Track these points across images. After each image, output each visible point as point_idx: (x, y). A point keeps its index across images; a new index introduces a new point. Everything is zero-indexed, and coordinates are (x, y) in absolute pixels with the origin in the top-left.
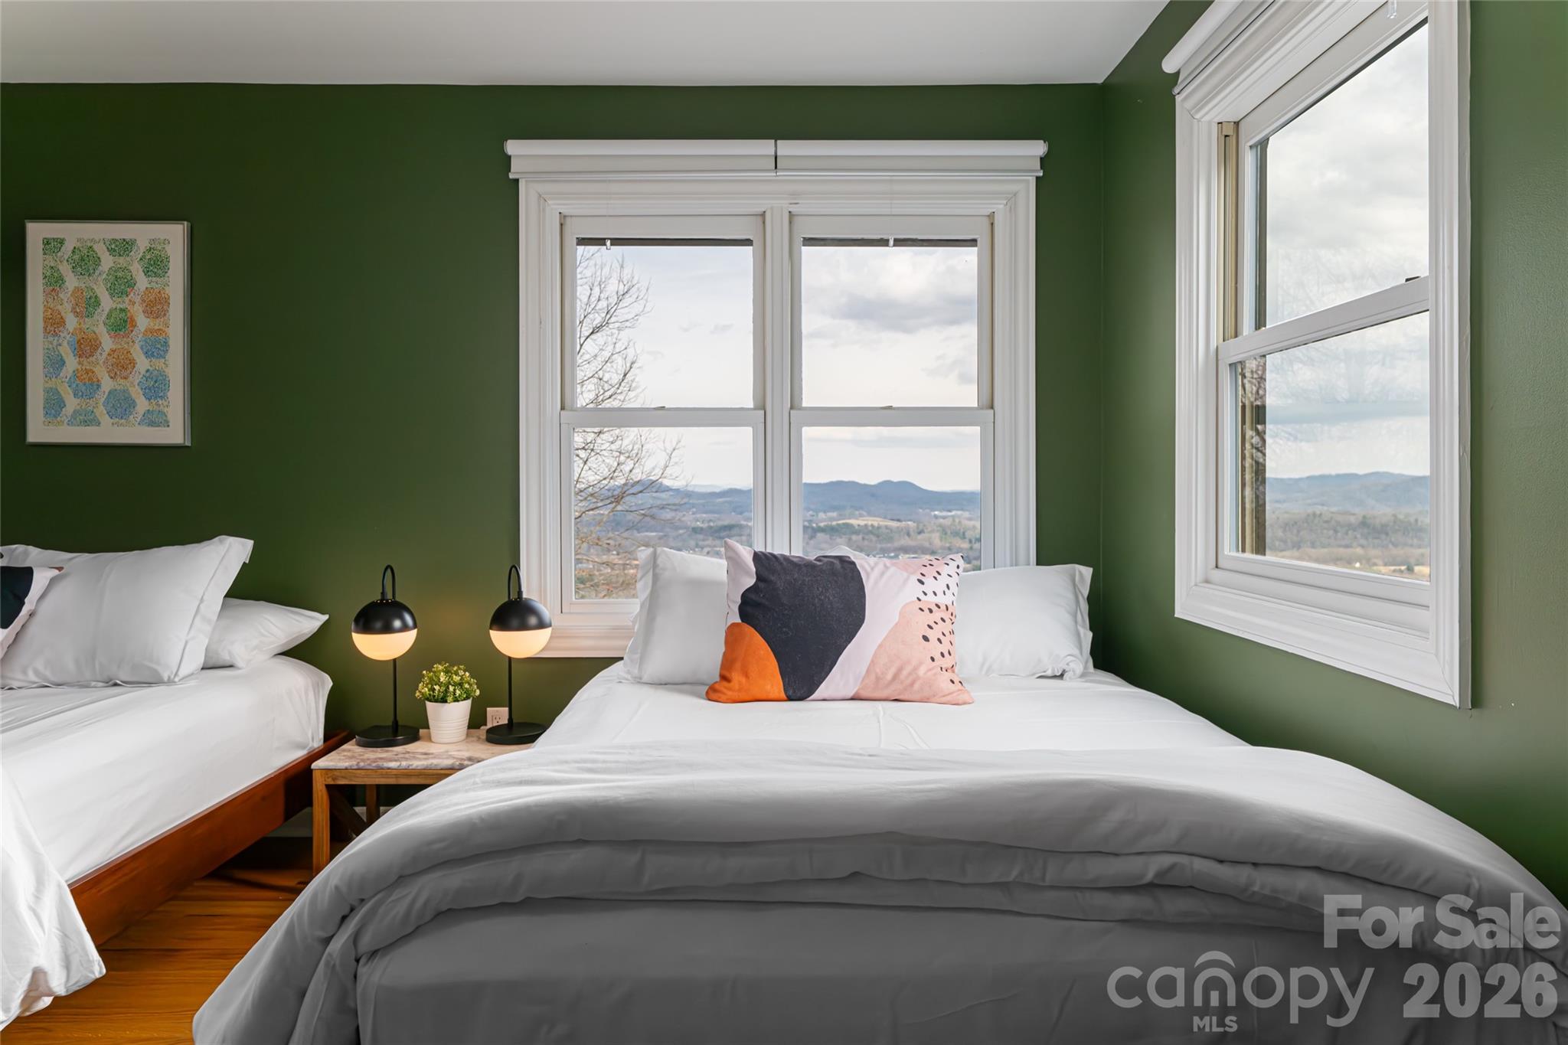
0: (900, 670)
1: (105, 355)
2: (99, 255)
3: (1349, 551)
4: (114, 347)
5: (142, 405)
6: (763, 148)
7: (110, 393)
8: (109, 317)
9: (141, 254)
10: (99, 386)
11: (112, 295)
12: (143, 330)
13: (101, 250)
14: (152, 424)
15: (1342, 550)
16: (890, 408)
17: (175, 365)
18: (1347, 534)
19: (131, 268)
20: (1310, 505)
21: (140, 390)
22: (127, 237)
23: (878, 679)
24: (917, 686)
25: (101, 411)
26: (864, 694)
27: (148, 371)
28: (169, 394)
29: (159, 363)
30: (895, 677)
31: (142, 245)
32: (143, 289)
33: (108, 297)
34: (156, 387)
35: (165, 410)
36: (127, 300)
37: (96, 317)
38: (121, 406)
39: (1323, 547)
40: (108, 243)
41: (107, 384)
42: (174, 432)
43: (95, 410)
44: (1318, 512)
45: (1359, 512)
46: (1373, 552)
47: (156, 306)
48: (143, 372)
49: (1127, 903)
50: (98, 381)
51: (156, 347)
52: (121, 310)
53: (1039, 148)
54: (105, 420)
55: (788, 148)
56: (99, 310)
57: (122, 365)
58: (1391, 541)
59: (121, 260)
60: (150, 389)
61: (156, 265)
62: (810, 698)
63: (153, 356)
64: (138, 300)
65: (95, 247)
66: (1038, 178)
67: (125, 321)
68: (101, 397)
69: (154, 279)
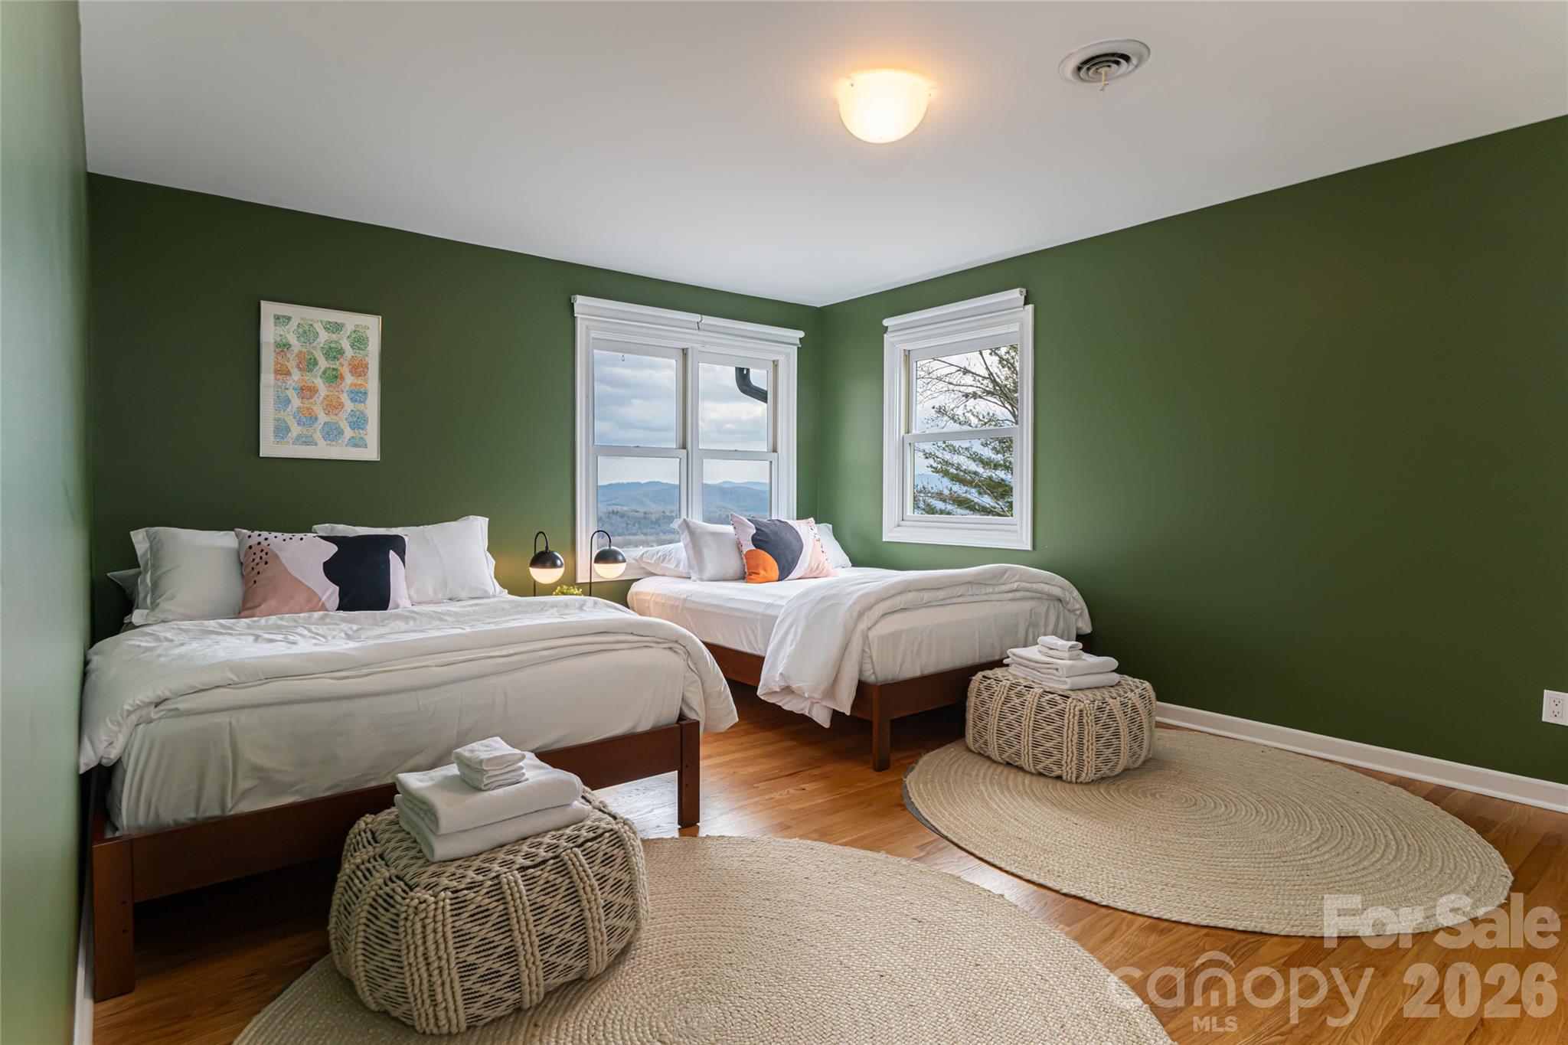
0: (818, 565)
1: (321, 398)
2: (318, 330)
3: (637, 537)
4: (328, 394)
5: (348, 433)
6: (696, 317)
7: (324, 424)
8: (324, 373)
9: (349, 333)
10: (316, 419)
11: (327, 359)
12: (349, 384)
13: (318, 327)
14: (356, 446)
15: (631, 537)
16: (736, 451)
17: (372, 408)
18: (634, 525)
19: (341, 342)
20: (609, 505)
21: (346, 423)
22: (339, 321)
23: (812, 569)
24: (824, 572)
25: (318, 436)
26: (805, 576)
27: (352, 411)
28: (368, 427)
29: (361, 406)
30: (817, 568)
31: (349, 328)
32: (349, 357)
33: (324, 360)
34: (359, 422)
35: (365, 437)
36: (338, 363)
37: (314, 372)
38: (332, 433)
39: (619, 535)
40: (324, 324)
41: (323, 418)
42: (371, 452)
43: (314, 435)
44: (615, 511)
45: (642, 509)
46: (650, 538)
47: (359, 369)
48: (349, 411)
49: (1010, 595)
50: (316, 416)
51: (359, 395)
52: (333, 369)
53: (801, 334)
54: (321, 442)
55: (708, 320)
56: (317, 368)
57: (334, 406)
58: (662, 531)
59: (334, 337)
60: (354, 423)
61: (359, 342)
62: (789, 578)
63: (356, 401)
64: (346, 363)
65: (315, 325)
66: (798, 348)
67: (336, 377)
68: (319, 426)
69: (358, 351)
